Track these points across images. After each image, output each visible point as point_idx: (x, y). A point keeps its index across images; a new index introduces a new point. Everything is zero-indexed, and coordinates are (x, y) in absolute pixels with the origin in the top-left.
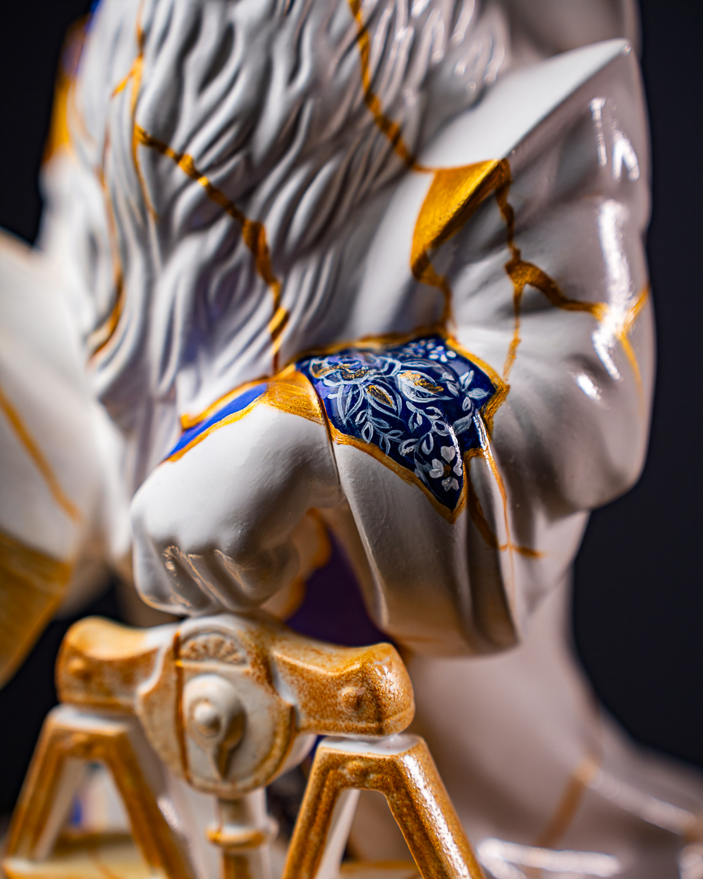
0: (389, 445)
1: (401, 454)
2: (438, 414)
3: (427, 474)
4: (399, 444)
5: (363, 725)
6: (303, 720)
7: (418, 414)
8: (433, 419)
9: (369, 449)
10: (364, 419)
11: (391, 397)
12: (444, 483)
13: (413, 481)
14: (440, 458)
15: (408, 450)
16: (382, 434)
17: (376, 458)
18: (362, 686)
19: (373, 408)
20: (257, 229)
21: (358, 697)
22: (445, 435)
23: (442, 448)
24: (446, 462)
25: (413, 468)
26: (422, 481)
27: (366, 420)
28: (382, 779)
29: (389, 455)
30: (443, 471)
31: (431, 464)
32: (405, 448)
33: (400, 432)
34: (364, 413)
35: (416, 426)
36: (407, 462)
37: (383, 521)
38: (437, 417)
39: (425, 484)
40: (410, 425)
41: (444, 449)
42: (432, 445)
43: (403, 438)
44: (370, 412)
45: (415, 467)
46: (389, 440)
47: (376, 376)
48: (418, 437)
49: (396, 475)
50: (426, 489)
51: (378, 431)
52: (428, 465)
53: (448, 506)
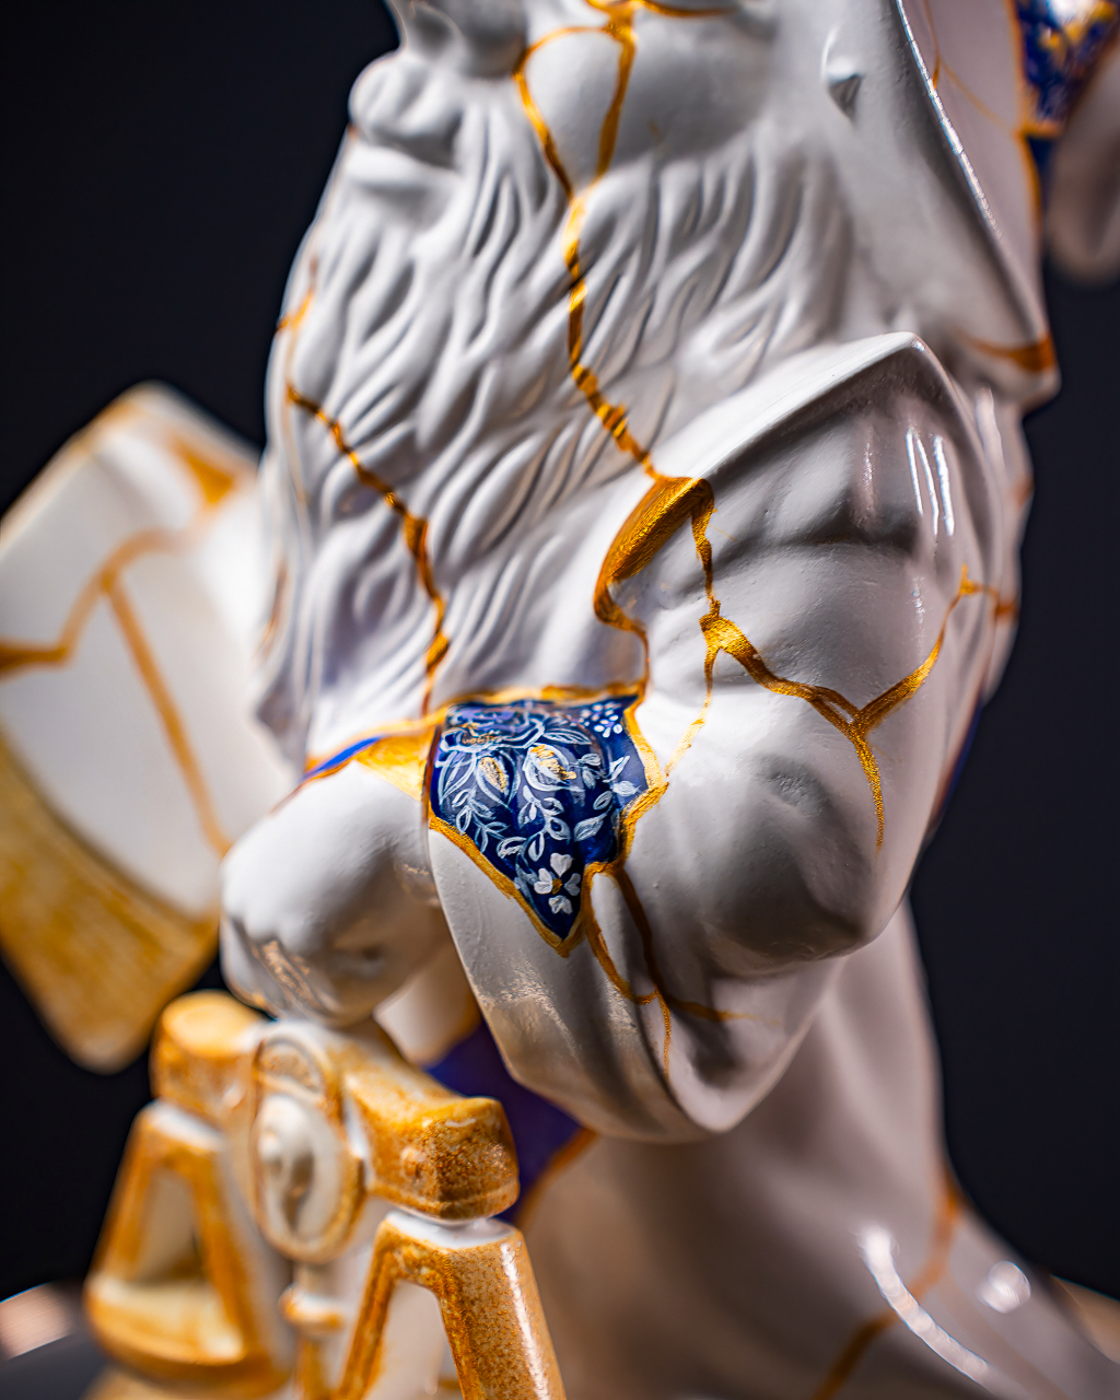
0: (486, 840)
1: (499, 854)
2: (557, 809)
3: (531, 887)
4: (498, 841)
5: (422, 1201)
6: (372, 1181)
7: (533, 806)
8: (549, 815)
9: (462, 842)
10: (463, 801)
11: (507, 776)
12: (552, 901)
13: (511, 894)
14: (550, 869)
15: (510, 851)
16: (480, 825)
17: (468, 855)
18: (423, 1151)
19: (478, 788)
20: (420, 528)
21: (417, 1166)
22: (560, 839)
23: (554, 855)
24: (556, 875)
25: (512, 875)
26: (523, 894)
27: (466, 803)
28: (433, 1277)
29: (484, 853)
30: (551, 886)
31: (538, 874)
32: (506, 847)
33: (504, 826)
34: (466, 793)
35: (527, 820)
36: (507, 867)
37: (479, 939)
38: (554, 813)
39: (527, 900)
40: (520, 818)
41: (556, 857)
42: (541, 850)
43: (506, 834)
44: (473, 792)
45: (516, 875)
46: (488, 834)
47: (502, 746)
48: (527, 836)
49: (491, 882)
50: (527, 906)
51: (477, 819)
52: (534, 874)
53: (557, 932)
